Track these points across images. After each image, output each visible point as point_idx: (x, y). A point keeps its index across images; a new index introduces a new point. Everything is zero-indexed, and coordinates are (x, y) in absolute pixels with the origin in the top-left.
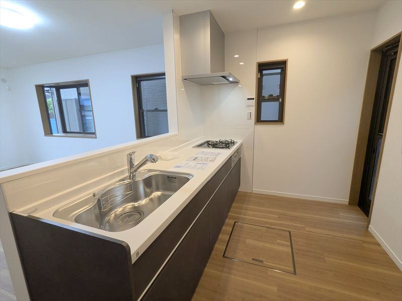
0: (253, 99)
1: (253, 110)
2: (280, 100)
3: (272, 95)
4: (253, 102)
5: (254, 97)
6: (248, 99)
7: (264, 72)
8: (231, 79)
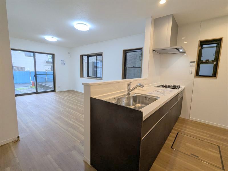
0: (195, 62)
1: (194, 69)
2: (215, 63)
3: (208, 60)
4: (195, 64)
5: (195, 61)
6: (191, 62)
7: (204, 46)
8: (181, 50)
